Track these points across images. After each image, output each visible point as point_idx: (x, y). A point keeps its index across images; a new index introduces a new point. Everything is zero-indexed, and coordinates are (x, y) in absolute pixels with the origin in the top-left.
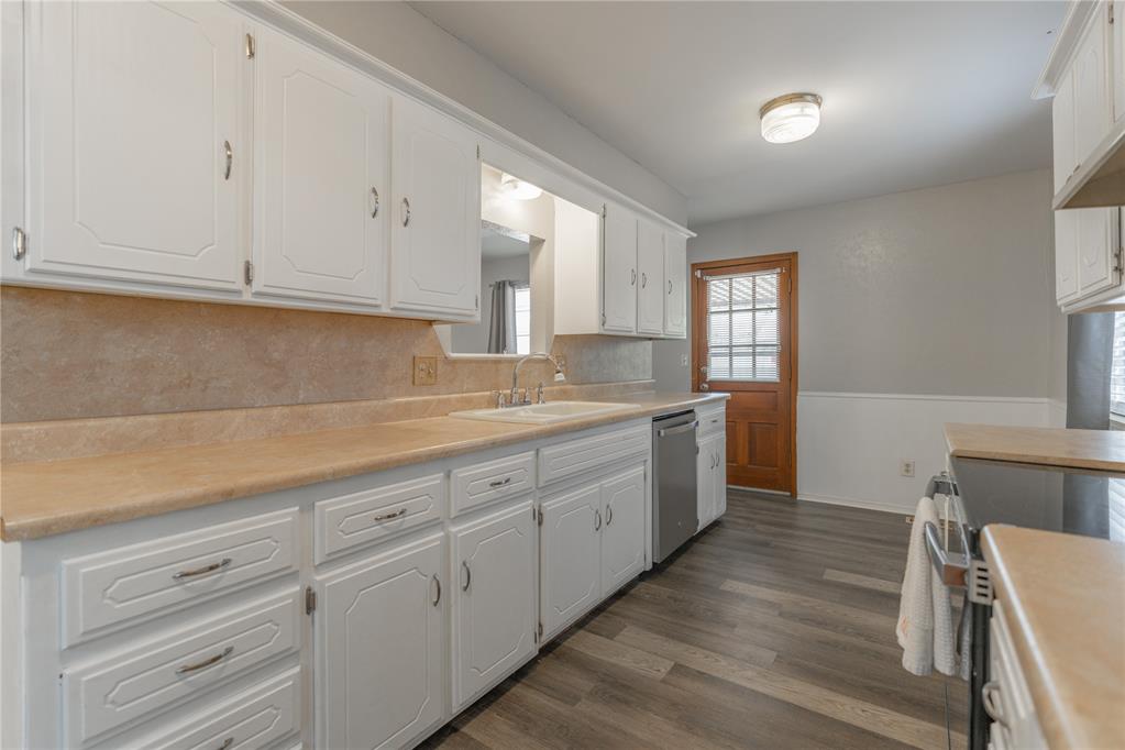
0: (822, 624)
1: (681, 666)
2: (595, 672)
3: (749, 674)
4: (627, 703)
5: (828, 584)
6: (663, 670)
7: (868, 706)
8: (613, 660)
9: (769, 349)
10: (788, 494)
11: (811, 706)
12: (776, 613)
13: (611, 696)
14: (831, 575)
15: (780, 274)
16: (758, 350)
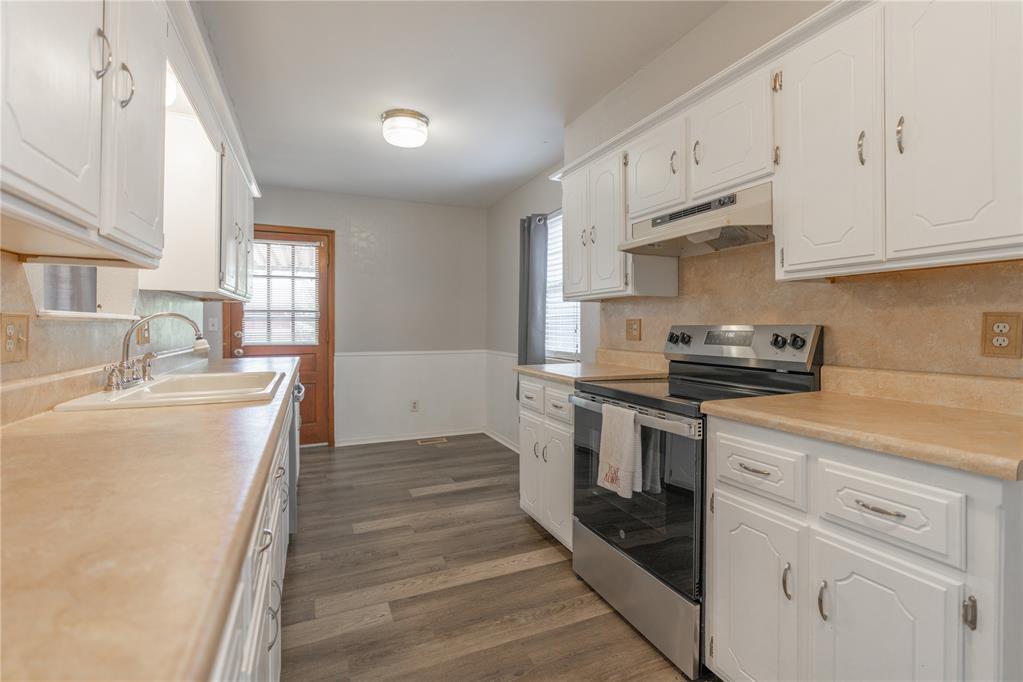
0: (444, 525)
1: (395, 601)
2: (335, 652)
3: (440, 578)
4: (388, 653)
5: (420, 499)
6: (386, 613)
7: (512, 558)
8: (338, 632)
9: (307, 315)
10: (326, 444)
11: (490, 575)
12: (412, 532)
13: (371, 658)
14: (415, 493)
15: (319, 247)
16: (297, 315)
